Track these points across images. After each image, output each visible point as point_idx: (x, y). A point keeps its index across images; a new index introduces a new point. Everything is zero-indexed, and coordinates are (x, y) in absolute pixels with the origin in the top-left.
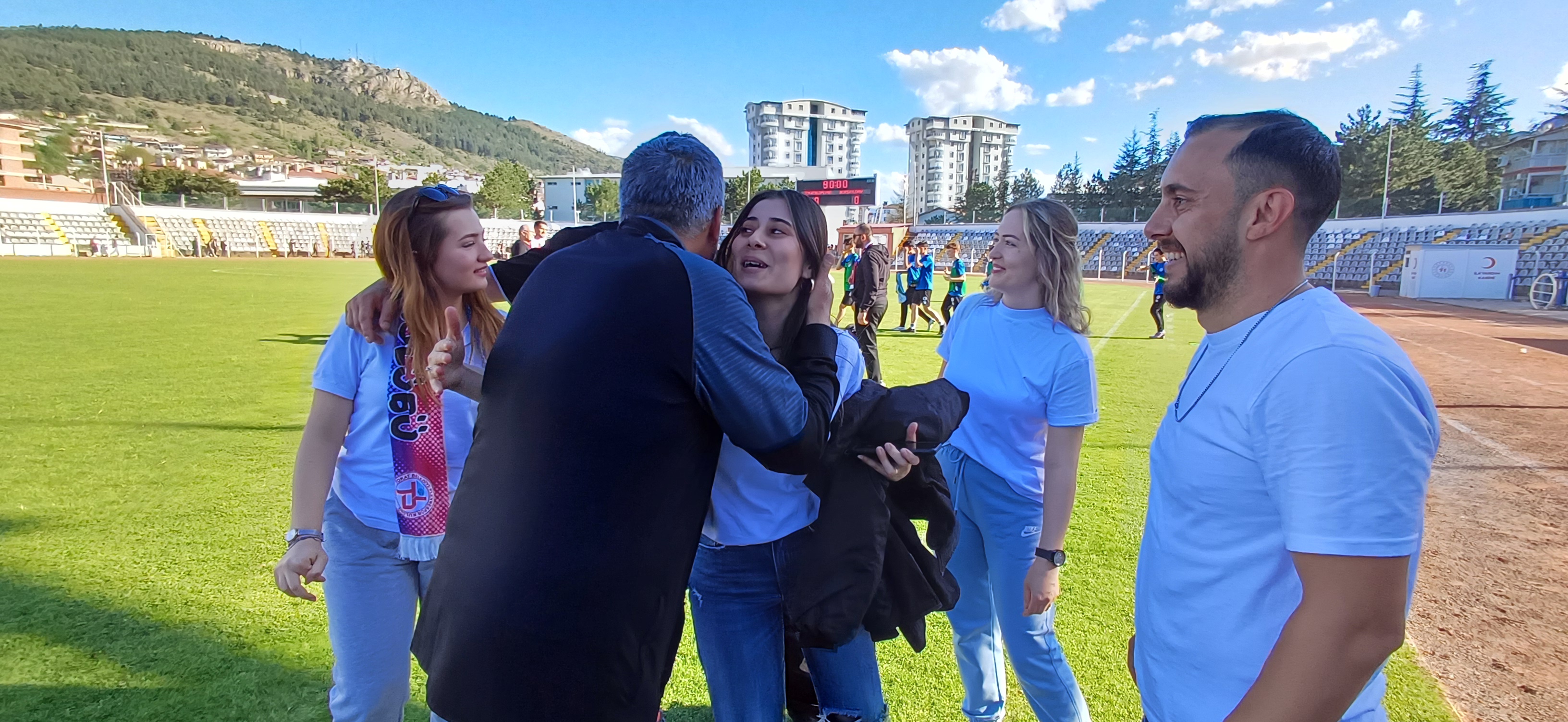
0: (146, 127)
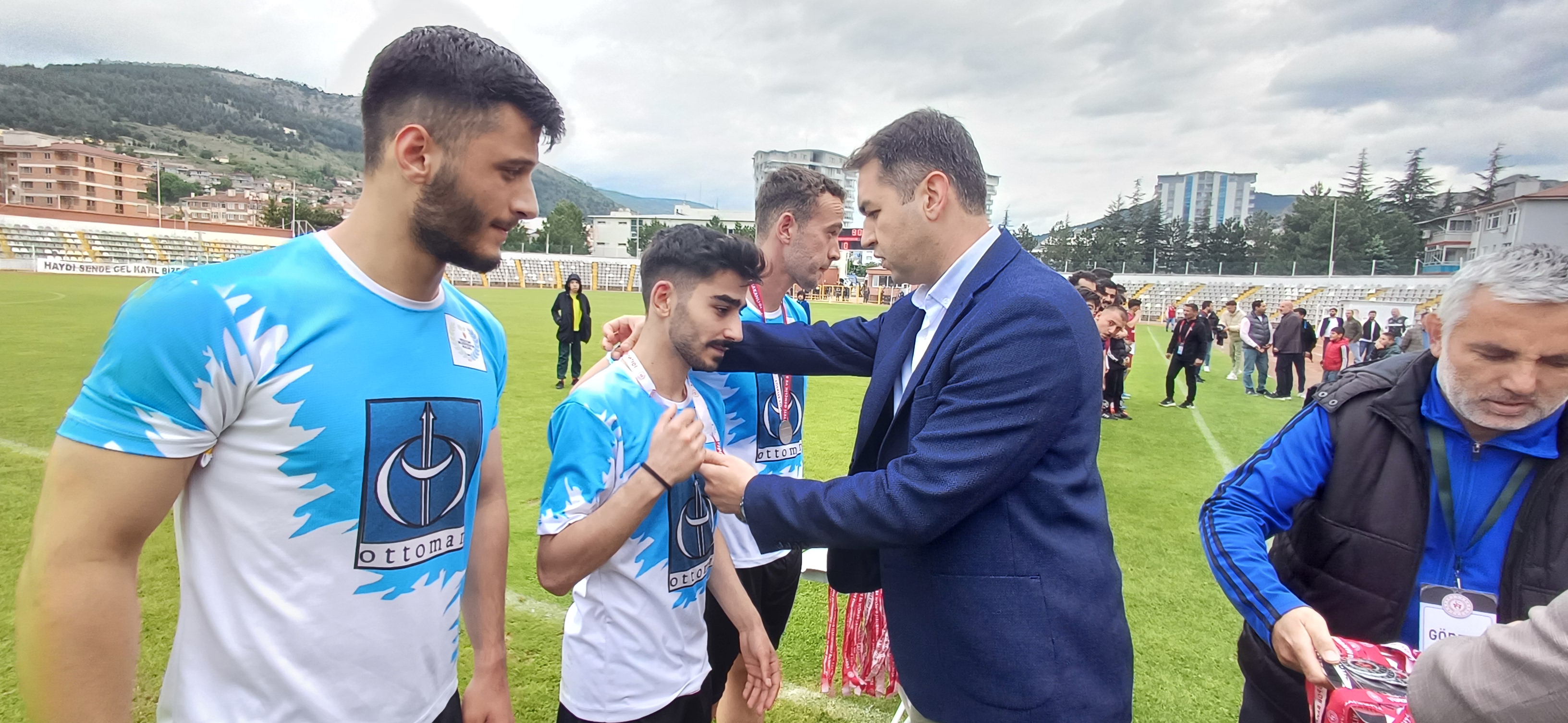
0: (176, 155)
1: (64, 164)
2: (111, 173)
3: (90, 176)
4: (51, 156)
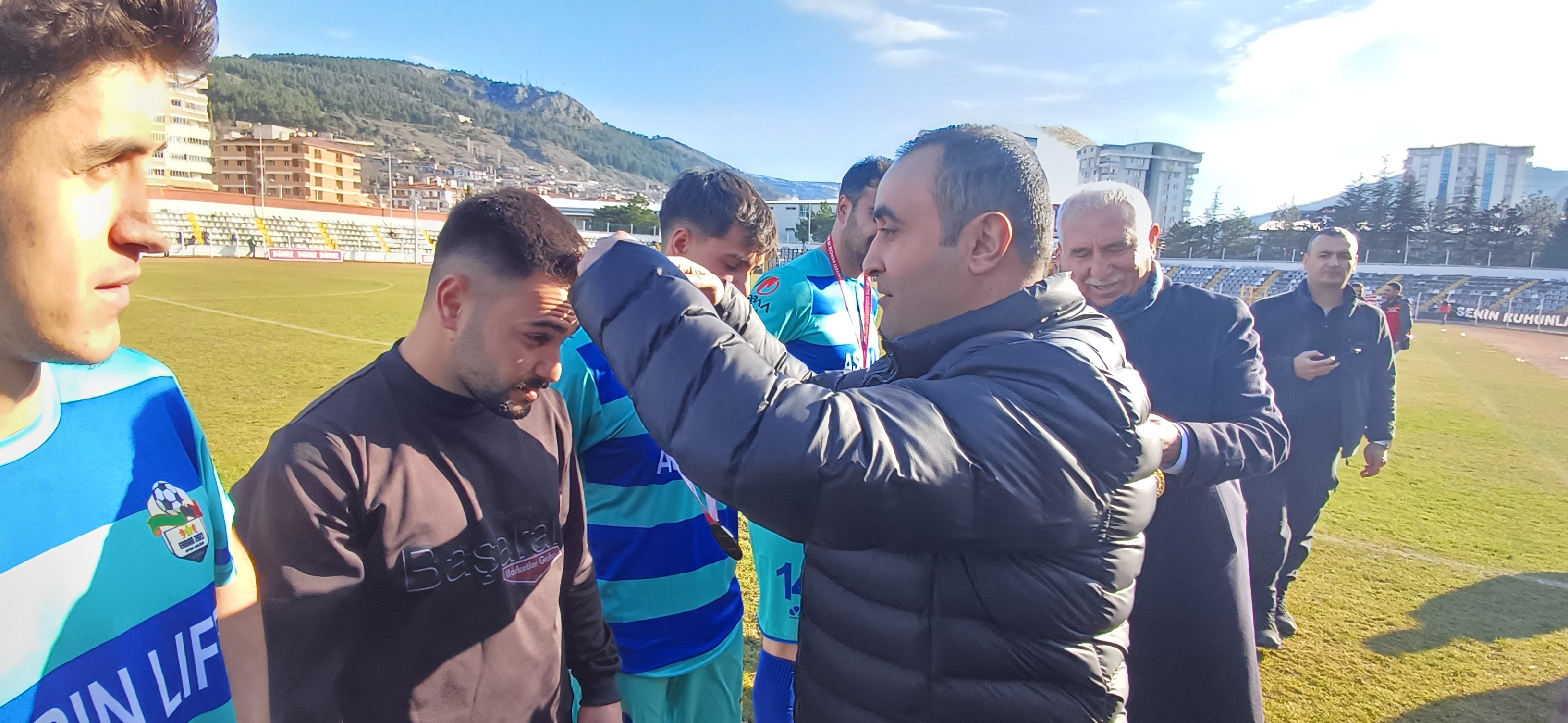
0: (372, 144)
2: (334, 165)
3: (318, 167)
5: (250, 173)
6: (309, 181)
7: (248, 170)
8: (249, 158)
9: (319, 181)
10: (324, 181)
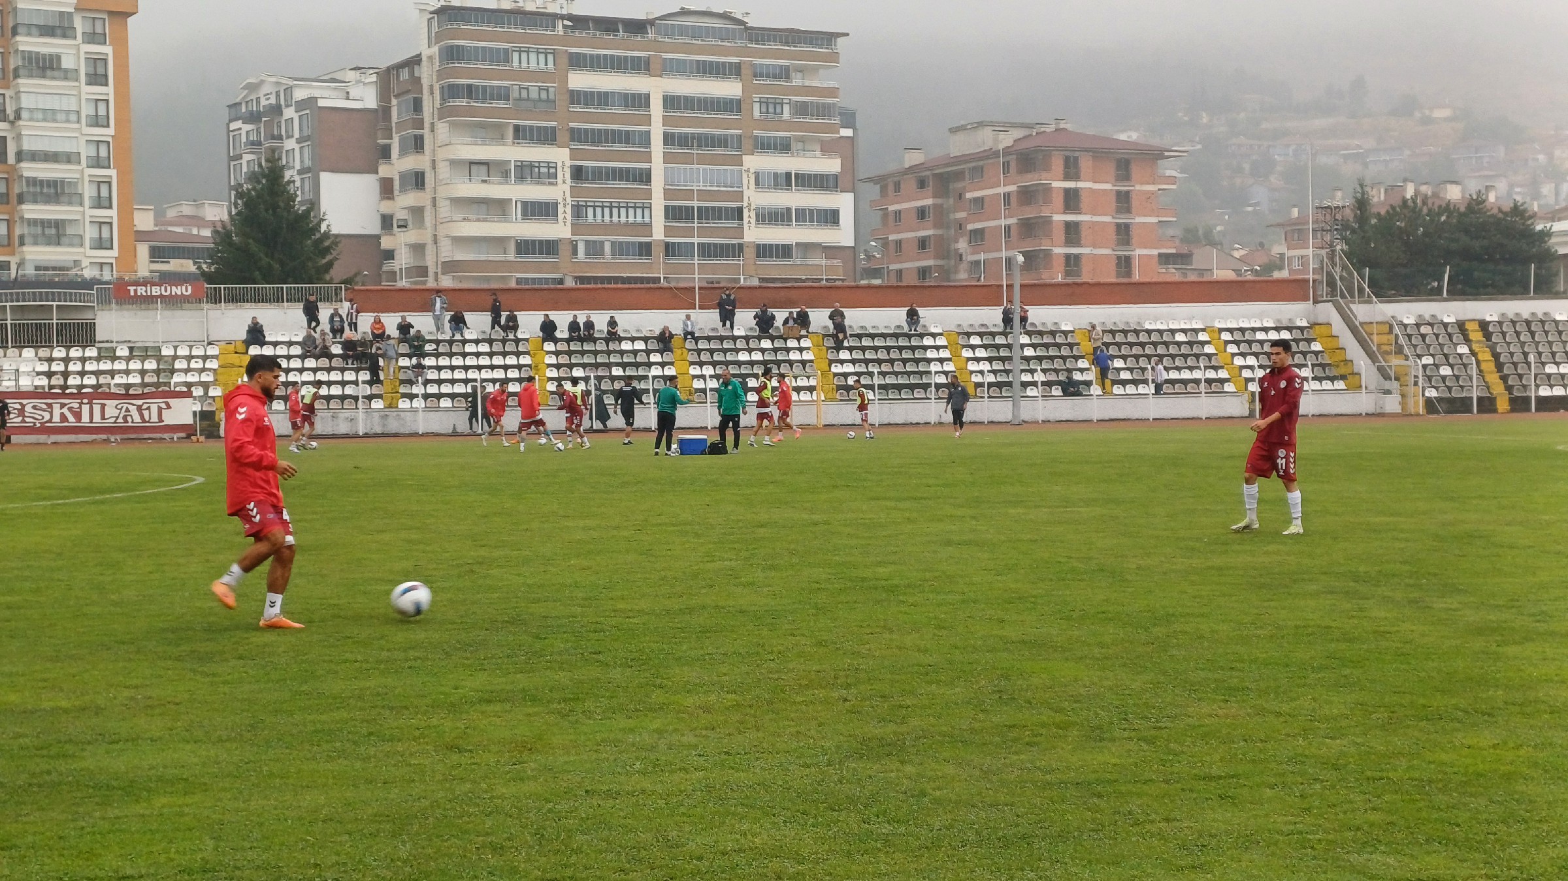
1: (1030, 180)
2: (1108, 186)
3: (1072, 200)
4: (1013, 165)
5: (939, 232)
6: (1048, 234)
7: (935, 226)
8: (939, 201)
9: (1072, 232)
10: (1085, 233)
